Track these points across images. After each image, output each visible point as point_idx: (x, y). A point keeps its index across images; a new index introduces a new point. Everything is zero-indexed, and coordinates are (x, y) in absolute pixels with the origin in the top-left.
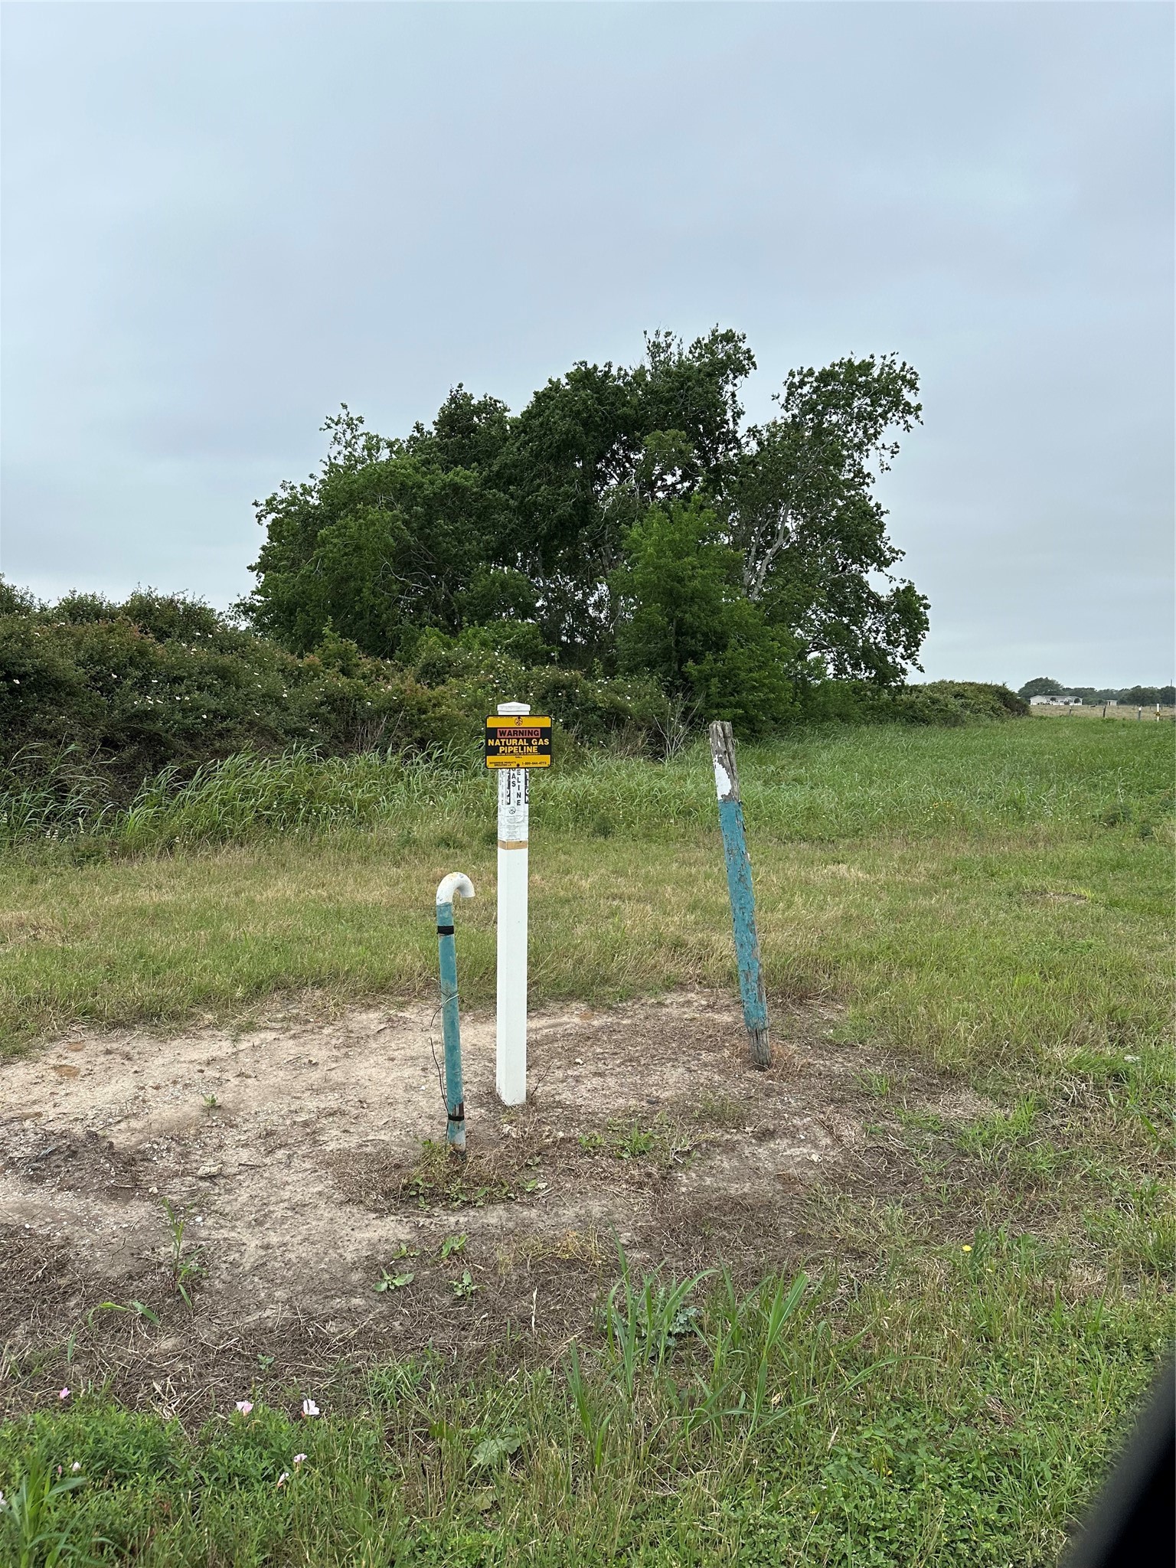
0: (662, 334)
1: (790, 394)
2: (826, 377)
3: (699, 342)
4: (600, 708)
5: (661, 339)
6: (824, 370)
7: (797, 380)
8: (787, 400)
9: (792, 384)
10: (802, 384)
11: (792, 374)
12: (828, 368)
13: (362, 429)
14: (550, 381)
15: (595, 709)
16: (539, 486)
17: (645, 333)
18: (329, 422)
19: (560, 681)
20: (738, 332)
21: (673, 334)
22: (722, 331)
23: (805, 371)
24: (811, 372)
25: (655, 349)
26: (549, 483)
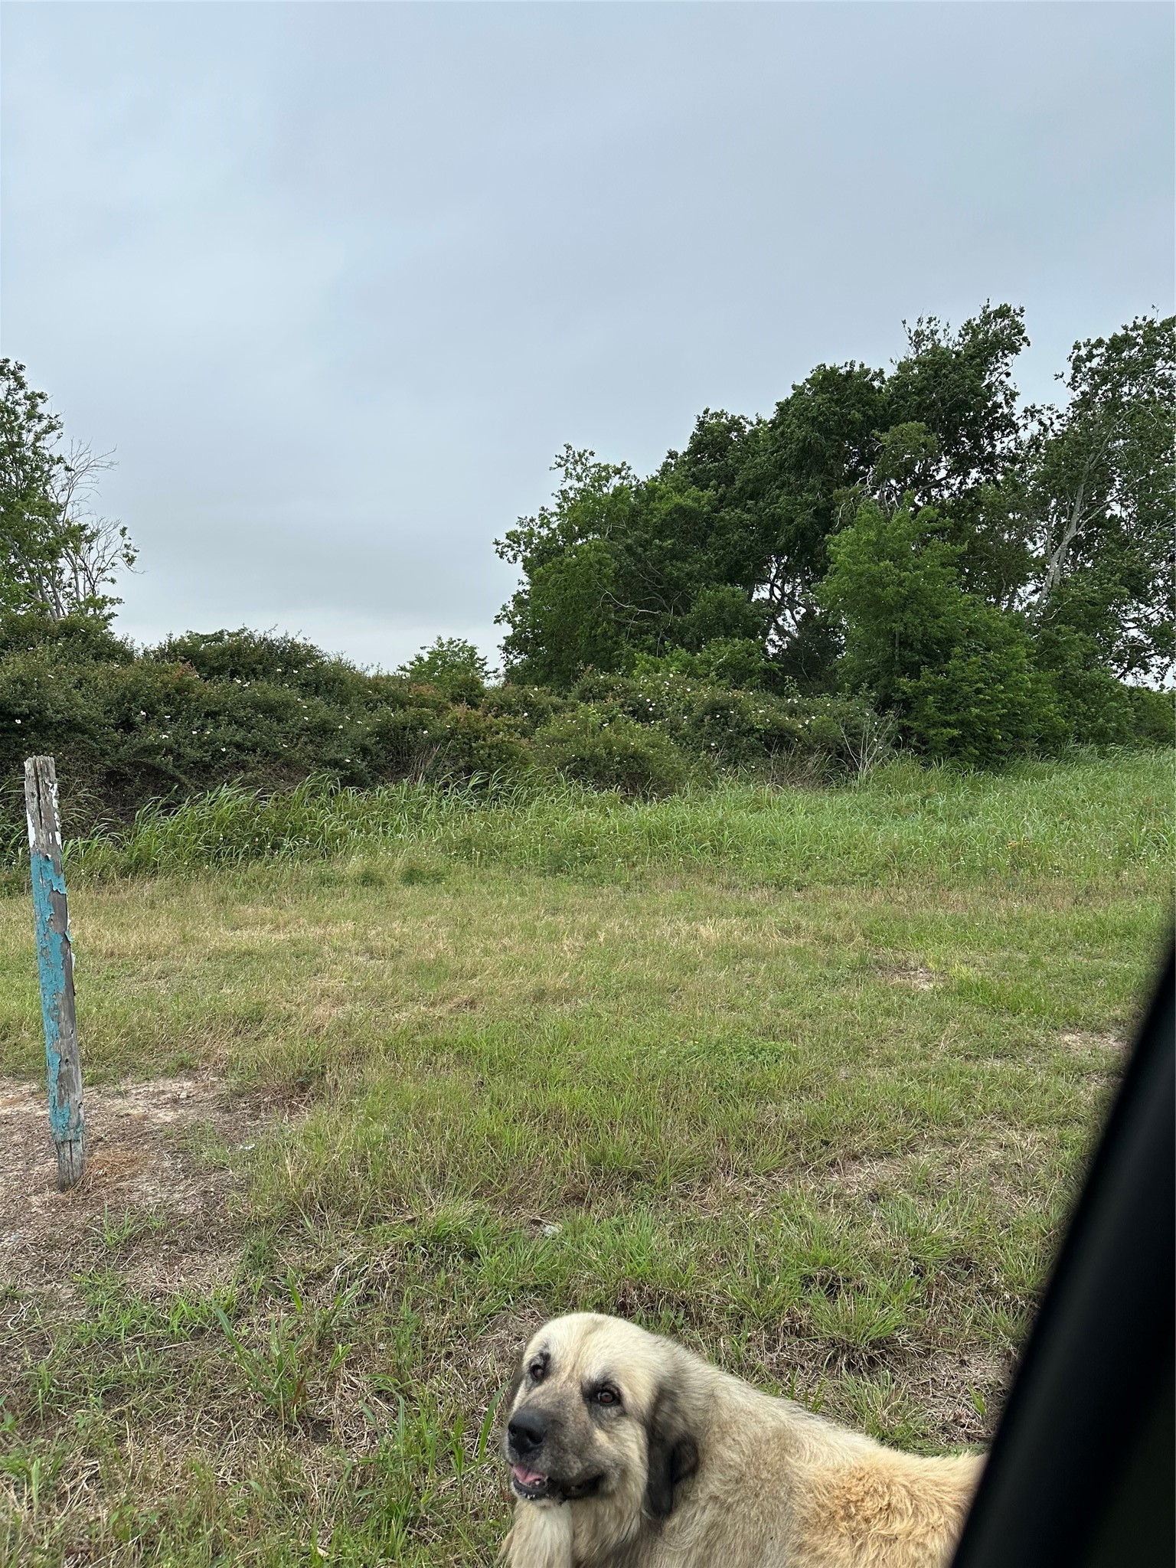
0: (926, 320)
1: (1077, 369)
2: (1118, 344)
3: (969, 322)
4: (758, 730)
5: (924, 326)
6: (1115, 336)
7: (1083, 352)
8: (1074, 378)
9: (1079, 358)
10: (1090, 357)
11: (1077, 347)
12: (1121, 333)
13: (592, 461)
14: (794, 387)
15: (752, 730)
16: (778, 496)
17: (904, 322)
18: (559, 460)
19: (718, 702)
20: (1015, 306)
21: (937, 320)
22: (994, 307)
23: (1093, 342)
24: (1100, 342)
25: (918, 338)
26: (789, 494)
